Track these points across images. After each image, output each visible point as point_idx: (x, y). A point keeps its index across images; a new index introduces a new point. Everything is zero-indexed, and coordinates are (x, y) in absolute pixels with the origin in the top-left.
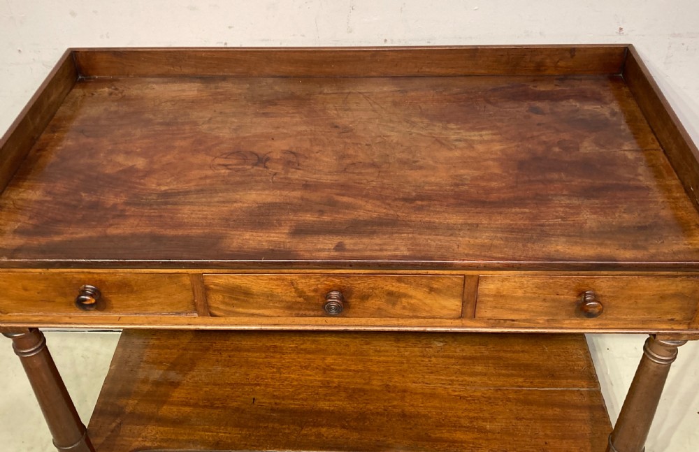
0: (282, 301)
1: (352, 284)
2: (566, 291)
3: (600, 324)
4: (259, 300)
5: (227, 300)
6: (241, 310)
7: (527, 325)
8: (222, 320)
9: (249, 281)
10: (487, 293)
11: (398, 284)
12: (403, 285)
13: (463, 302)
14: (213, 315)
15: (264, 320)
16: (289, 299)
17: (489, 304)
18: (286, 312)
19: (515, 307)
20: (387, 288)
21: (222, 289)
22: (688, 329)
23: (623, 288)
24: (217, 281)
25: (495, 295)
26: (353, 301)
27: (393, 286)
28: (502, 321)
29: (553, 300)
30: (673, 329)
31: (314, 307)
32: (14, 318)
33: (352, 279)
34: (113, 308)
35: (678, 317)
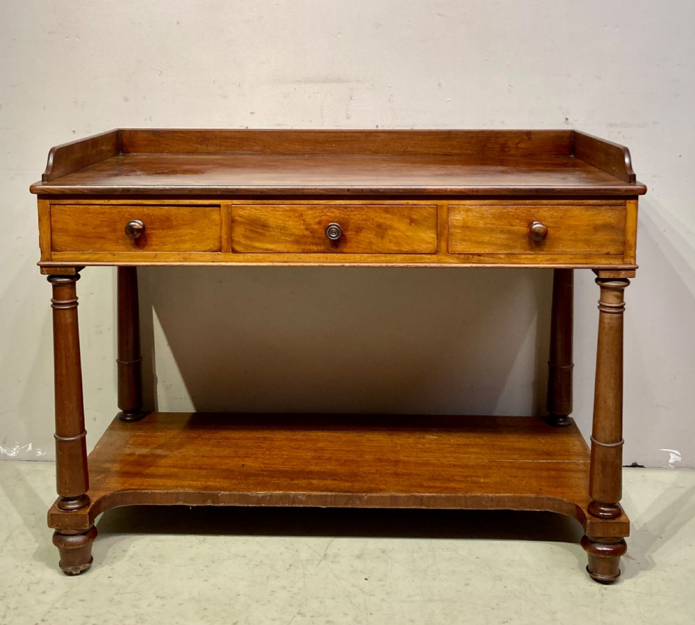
0: (292, 235)
1: (348, 215)
2: (518, 221)
3: (551, 259)
4: (273, 233)
5: (247, 233)
6: (257, 244)
7: (492, 260)
8: (241, 257)
9: (267, 212)
10: (456, 224)
11: (387, 216)
12: (388, 216)
13: (438, 235)
14: (234, 251)
15: (275, 257)
16: (298, 232)
17: (459, 236)
18: (295, 246)
19: (480, 240)
20: (376, 219)
21: (245, 221)
22: (624, 264)
23: (561, 218)
24: (241, 212)
25: (463, 227)
26: (349, 234)
27: (381, 218)
28: (470, 256)
29: (509, 232)
30: (611, 264)
31: (318, 241)
32: (66, 256)
33: (349, 209)
34: (151, 245)
35: (612, 250)
